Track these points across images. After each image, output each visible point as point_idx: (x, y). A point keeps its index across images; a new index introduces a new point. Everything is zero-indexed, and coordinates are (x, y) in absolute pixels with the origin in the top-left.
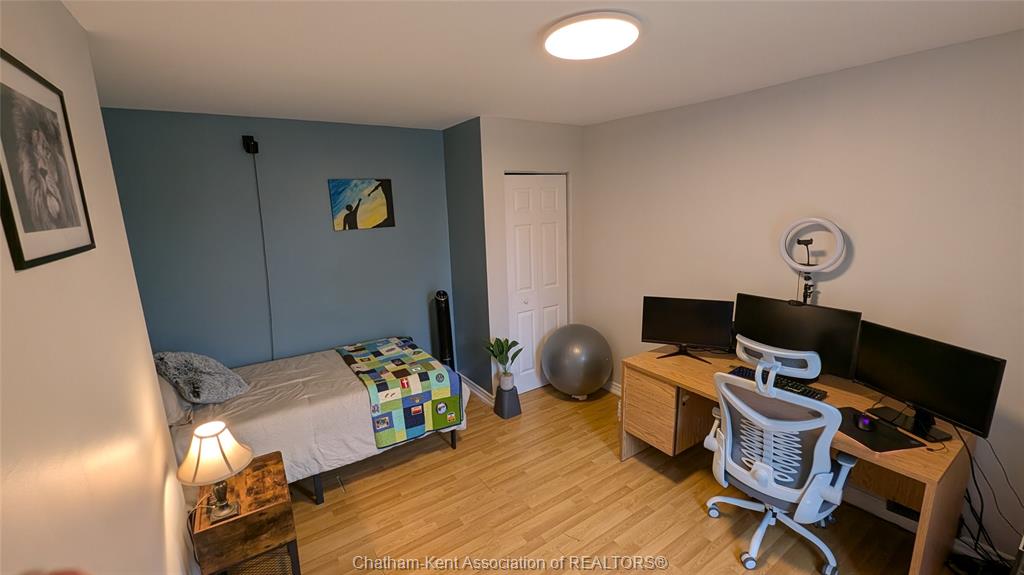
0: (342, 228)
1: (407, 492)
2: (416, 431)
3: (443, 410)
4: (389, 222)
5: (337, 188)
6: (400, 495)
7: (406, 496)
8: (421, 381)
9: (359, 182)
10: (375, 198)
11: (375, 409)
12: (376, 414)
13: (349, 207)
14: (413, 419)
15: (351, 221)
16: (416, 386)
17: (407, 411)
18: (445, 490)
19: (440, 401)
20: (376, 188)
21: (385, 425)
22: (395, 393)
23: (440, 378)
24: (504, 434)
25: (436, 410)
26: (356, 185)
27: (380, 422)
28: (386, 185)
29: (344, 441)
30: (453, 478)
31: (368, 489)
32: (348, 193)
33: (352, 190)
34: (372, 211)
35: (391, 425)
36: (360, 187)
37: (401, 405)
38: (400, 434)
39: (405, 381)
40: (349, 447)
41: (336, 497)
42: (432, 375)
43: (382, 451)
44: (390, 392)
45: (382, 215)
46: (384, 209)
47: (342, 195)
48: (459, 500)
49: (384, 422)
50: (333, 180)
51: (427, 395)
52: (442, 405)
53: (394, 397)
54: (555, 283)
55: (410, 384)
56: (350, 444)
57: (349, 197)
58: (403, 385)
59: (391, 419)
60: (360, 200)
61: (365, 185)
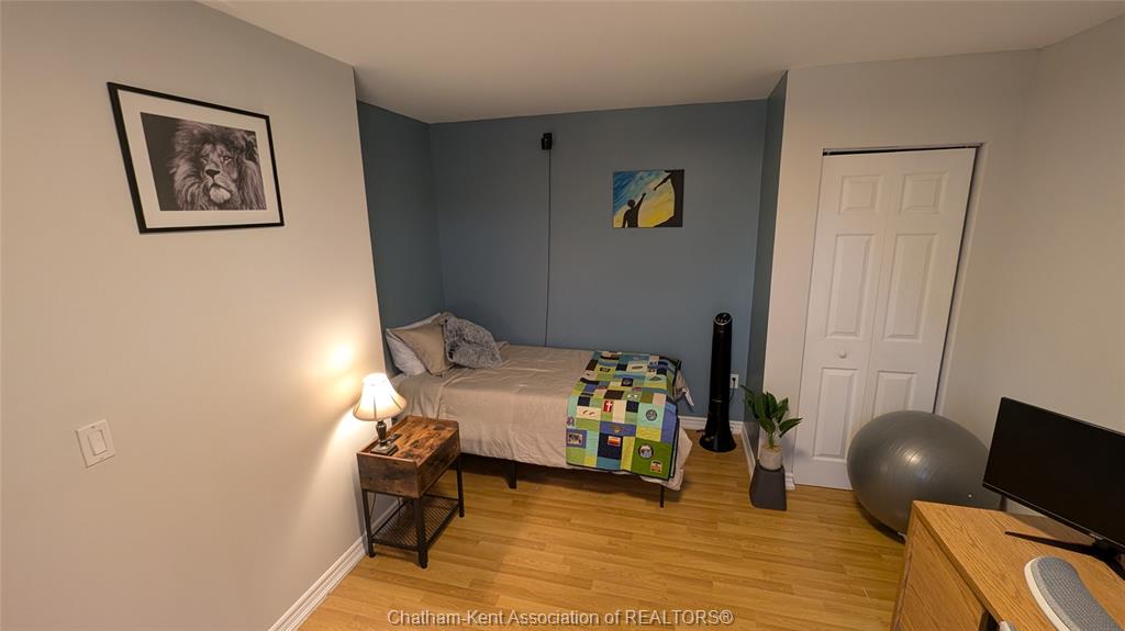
0: (621, 226)
1: (578, 522)
2: (608, 464)
3: (649, 455)
4: (675, 221)
5: (622, 180)
6: (569, 520)
7: (574, 525)
8: (627, 410)
9: (646, 174)
10: (661, 193)
11: (570, 421)
12: (570, 427)
13: (631, 203)
14: (609, 450)
15: (631, 219)
16: (619, 413)
17: (603, 438)
18: (610, 543)
19: (646, 443)
20: (665, 181)
21: (577, 442)
22: (594, 413)
23: (651, 415)
24: (736, 523)
25: (638, 451)
26: (641, 178)
27: (575, 436)
28: (677, 178)
29: (536, 440)
30: (629, 536)
31: (555, 498)
32: (632, 187)
33: (636, 183)
34: (657, 207)
35: (583, 445)
36: (646, 179)
37: (598, 427)
38: (590, 459)
39: (609, 404)
40: (539, 447)
41: (526, 490)
42: (643, 408)
43: (571, 467)
44: (589, 409)
45: (668, 212)
46: (671, 206)
47: (627, 188)
48: (612, 562)
49: (577, 438)
50: (619, 173)
51: (630, 430)
52: (647, 447)
53: (592, 417)
54: (914, 337)
55: (614, 409)
56: (541, 446)
57: (632, 192)
58: (606, 406)
59: (585, 437)
60: (644, 195)
61: (651, 178)
